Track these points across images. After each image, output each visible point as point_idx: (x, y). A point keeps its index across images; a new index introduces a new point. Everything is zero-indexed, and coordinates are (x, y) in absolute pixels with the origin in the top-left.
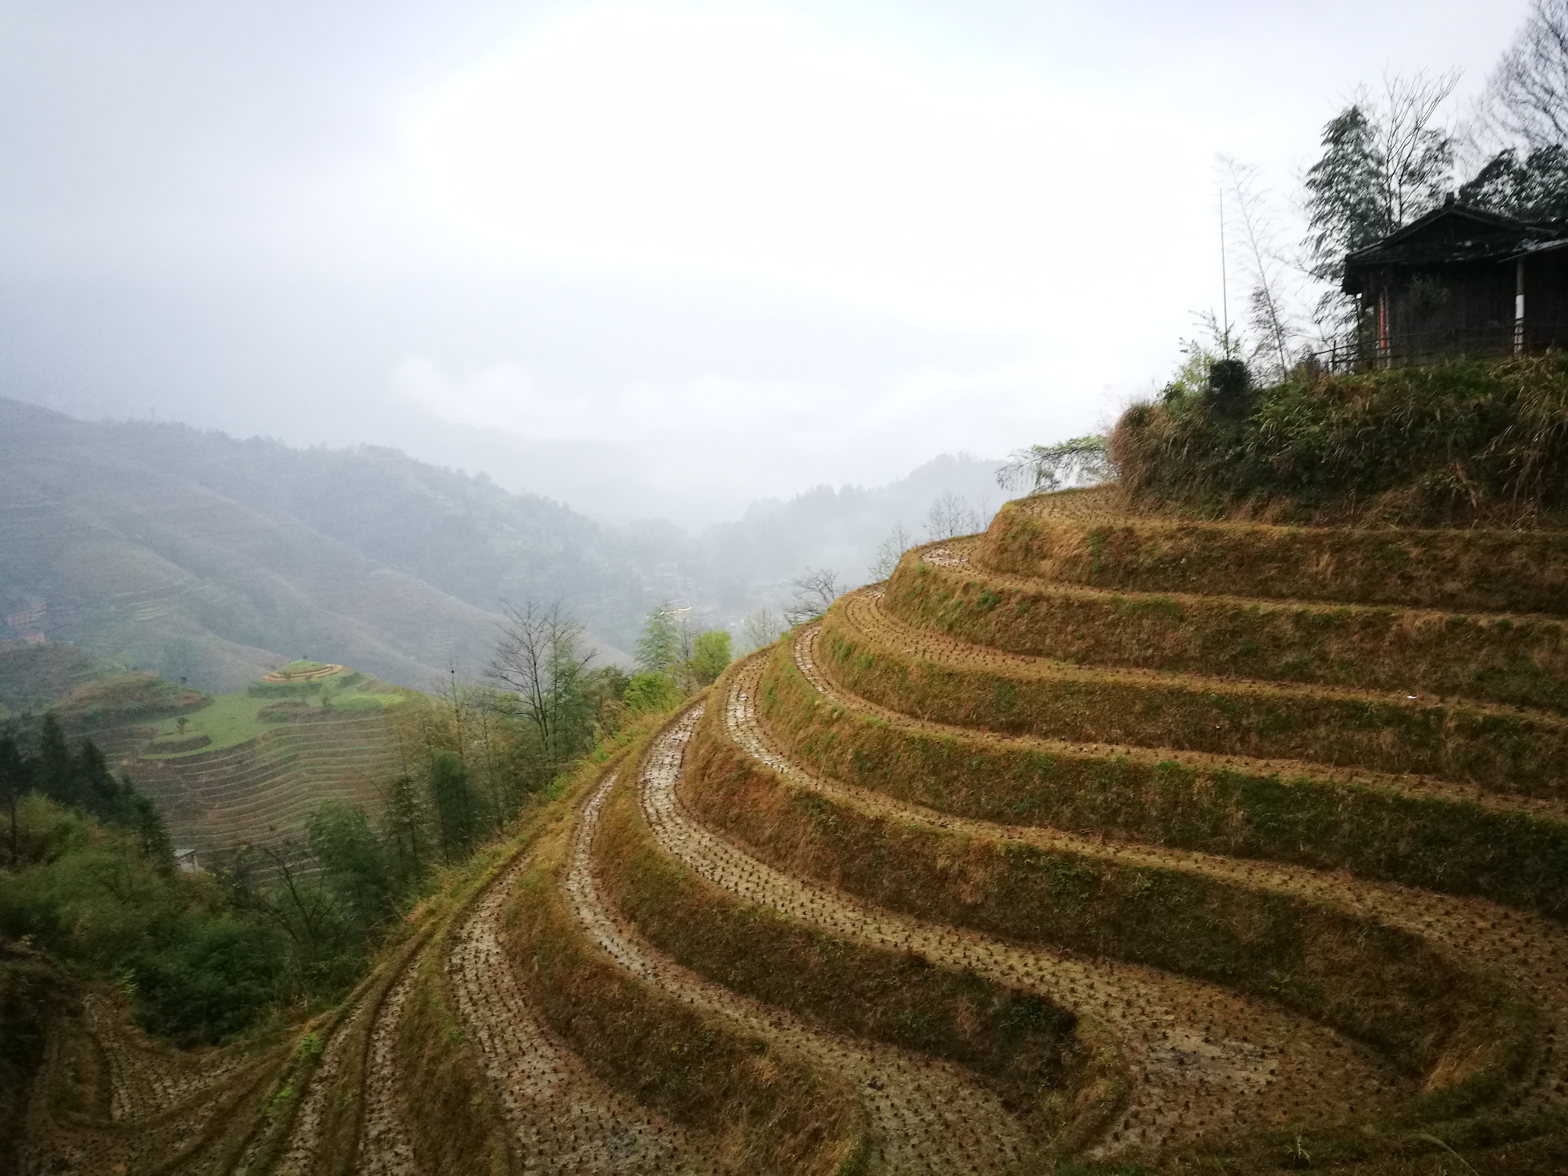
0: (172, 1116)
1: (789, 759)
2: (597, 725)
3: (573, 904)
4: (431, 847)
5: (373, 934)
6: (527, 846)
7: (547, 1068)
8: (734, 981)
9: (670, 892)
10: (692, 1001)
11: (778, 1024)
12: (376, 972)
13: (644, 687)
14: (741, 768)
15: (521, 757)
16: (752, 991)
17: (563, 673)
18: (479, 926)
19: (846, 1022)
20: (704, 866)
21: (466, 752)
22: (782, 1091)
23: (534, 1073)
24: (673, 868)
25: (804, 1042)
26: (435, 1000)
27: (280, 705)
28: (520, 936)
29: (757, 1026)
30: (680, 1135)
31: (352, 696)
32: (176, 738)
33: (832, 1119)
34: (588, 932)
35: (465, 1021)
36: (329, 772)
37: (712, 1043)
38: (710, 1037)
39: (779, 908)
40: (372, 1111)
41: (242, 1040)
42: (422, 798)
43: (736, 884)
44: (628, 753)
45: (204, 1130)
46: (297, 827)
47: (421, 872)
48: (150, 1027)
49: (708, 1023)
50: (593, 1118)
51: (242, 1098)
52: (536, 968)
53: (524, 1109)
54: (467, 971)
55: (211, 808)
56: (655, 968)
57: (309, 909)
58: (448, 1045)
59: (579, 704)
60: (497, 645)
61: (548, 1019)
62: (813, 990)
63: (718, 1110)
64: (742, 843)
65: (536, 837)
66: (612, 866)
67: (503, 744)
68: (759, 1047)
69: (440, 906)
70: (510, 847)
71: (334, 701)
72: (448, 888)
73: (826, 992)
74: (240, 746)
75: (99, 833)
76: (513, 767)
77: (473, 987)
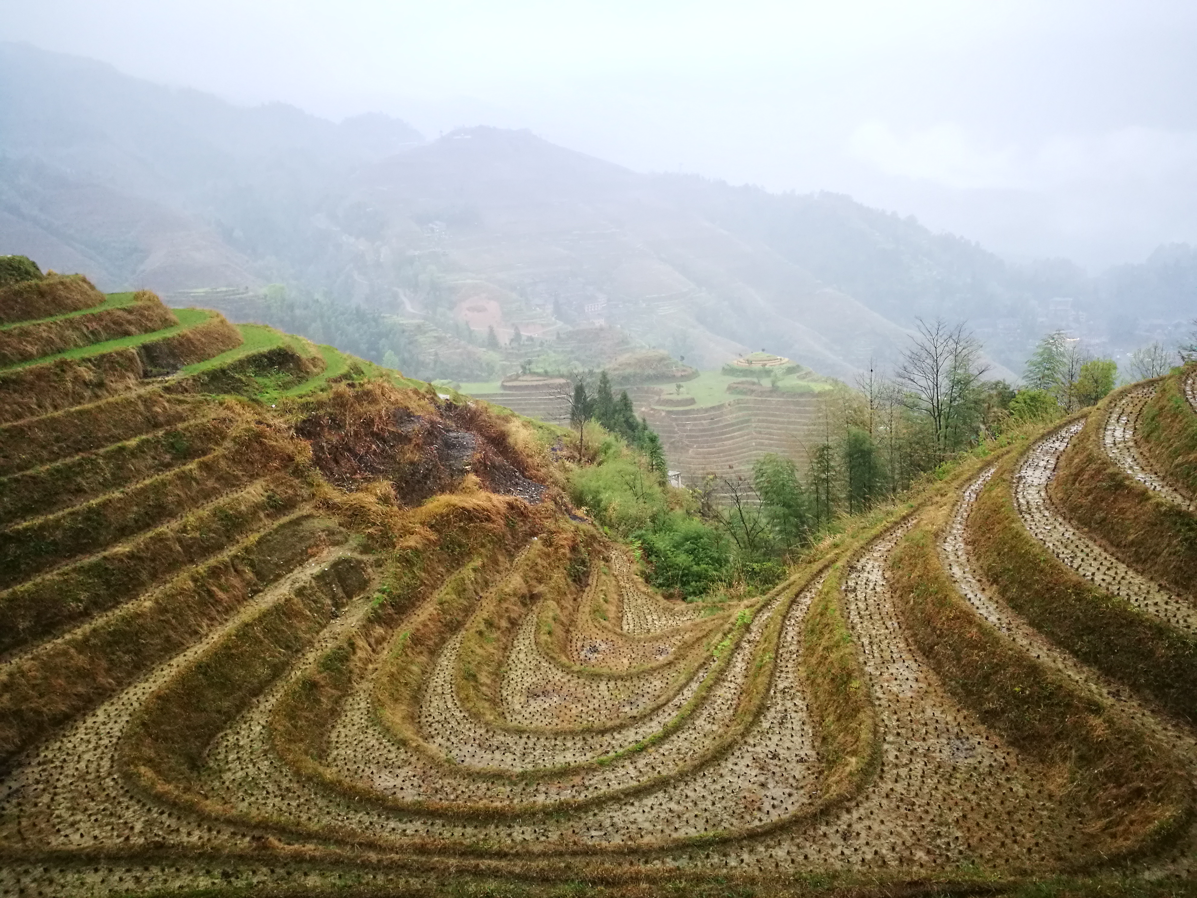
0: (656, 639)
1: (1163, 479)
2: (982, 427)
3: (947, 562)
4: (840, 500)
5: (792, 552)
6: (915, 511)
7: (911, 676)
8: (1079, 650)
9: (1031, 568)
10: (1038, 657)
11: (1116, 694)
12: (792, 578)
13: (1028, 401)
14: (1113, 480)
15: (918, 443)
16: (1095, 663)
17: (959, 381)
18: (871, 562)
19: (1184, 710)
20: (1065, 554)
21: (874, 434)
22: (1111, 749)
23: (900, 677)
24: (1037, 550)
25: (1139, 715)
26: (833, 607)
27: (742, 383)
28: (902, 576)
29: (1096, 691)
30: (1012, 756)
31: (791, 382)
32: (674, 397)
33: (1158, 784)
34: (957, 584)
35: (853, 628)
36: (770, 434)
37: (1051, 694)
38: (1051, 688)
39: (1132, 601)
40: (782, 671)
41: (699, 601)
42: (837, 461)
43: (1093, 574)
44: (1008, 452)
45: (675, 653)
46: (746, 469)
47: (830, 515)
48: (648, 580)
49: (1050, 677)
50: (942, 722)
51: (699, 639)
52: (912, 602)
53: (889, 701)
54: (858, 593)
55: (691, 447)
56: (1010, 623)
57: (749, 526)
58: (838, 642)
59: (970, 408)
60: (909, 353)
61: (916, 642)
62: (1156, 676)
63: (1049, 747)
64: (1104, 542)
65: (922, 505)
66: (983, 539)
67: (905, 431)
68: (1096, 709)
69: (843, 542)
70: (902, 509)
71: (780, 384)
72: (850, 531)
73: (1169, 681)
74: (713, 408)
75: (625, 451)
76: (909, 450)
77: (862, 605)
